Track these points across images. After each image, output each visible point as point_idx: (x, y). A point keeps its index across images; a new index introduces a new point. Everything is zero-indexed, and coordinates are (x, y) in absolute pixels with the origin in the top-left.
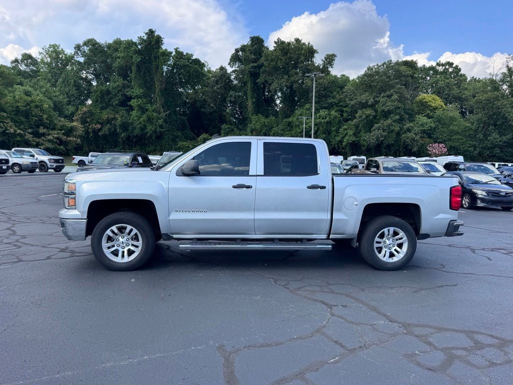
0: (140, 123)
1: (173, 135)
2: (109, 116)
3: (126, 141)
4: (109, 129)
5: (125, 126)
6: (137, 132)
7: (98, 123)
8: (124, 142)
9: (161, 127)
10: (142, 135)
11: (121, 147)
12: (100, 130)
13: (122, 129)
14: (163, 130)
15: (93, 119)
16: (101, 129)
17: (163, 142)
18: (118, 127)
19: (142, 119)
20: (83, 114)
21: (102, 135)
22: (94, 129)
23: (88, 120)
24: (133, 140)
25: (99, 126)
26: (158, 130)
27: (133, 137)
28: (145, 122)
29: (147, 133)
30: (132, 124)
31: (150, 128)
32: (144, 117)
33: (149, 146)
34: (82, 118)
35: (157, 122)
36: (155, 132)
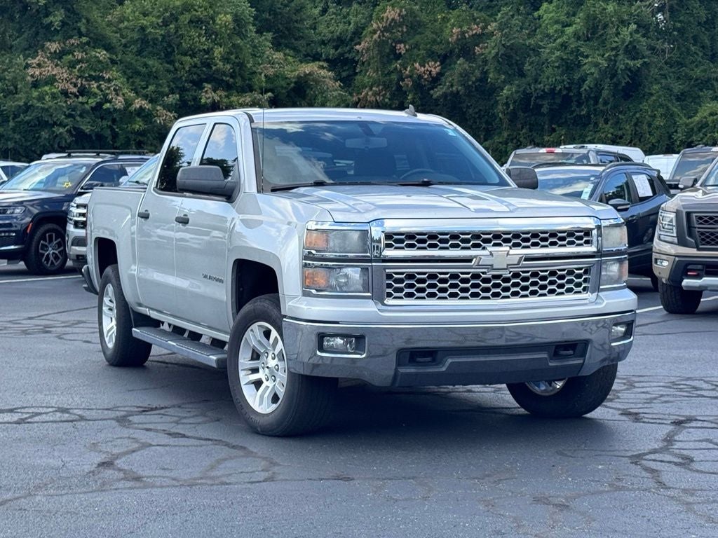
0: (564, 46)
1: (690, 79)
2: (465, 28)
3: (521, 114)
4: (465, 75)
5: (512, 60)
6: (551, 78)
7: (432, 55)
8: (513, 117)
9: (632, 51)
10: (569, 89)
11: (505, 134)
12: (436, 80)
13: (505, 73)
14: (638, 63)
15: (417, 46)
16: (440, 74)
17: (644, 106)
18: (491, 67)
19: (570, 30)
20: (386, 29)
21: (445, 95)
22: (420, 77)
23: (402, 48)
24: (541, 106)
25: (434, 67)
26: (624, 62)
27: (542, 97)
28: (579, 38)
29: (583, 80)
30: (535, 50)
31: (594, 62)
32: (578, 23)
33: (596, 124)
34: (380, 44)
35: (618, 34)
36: (611, 72)
